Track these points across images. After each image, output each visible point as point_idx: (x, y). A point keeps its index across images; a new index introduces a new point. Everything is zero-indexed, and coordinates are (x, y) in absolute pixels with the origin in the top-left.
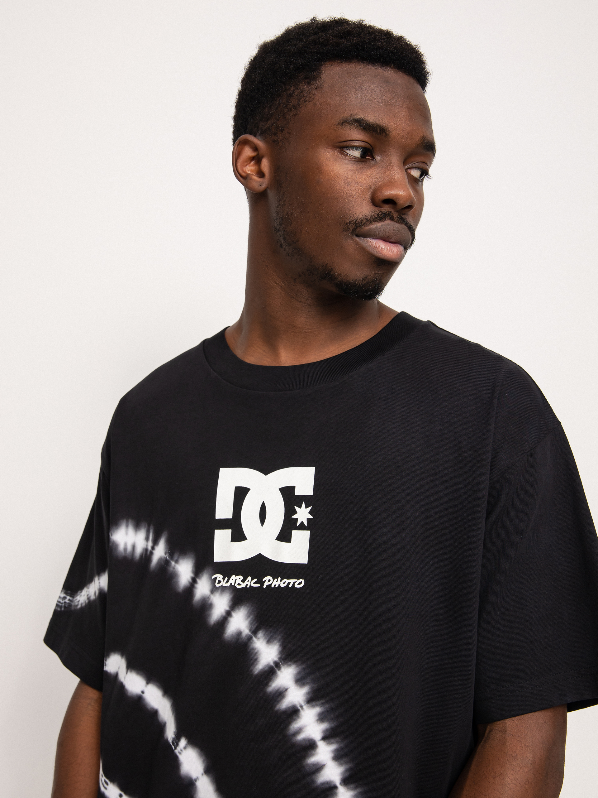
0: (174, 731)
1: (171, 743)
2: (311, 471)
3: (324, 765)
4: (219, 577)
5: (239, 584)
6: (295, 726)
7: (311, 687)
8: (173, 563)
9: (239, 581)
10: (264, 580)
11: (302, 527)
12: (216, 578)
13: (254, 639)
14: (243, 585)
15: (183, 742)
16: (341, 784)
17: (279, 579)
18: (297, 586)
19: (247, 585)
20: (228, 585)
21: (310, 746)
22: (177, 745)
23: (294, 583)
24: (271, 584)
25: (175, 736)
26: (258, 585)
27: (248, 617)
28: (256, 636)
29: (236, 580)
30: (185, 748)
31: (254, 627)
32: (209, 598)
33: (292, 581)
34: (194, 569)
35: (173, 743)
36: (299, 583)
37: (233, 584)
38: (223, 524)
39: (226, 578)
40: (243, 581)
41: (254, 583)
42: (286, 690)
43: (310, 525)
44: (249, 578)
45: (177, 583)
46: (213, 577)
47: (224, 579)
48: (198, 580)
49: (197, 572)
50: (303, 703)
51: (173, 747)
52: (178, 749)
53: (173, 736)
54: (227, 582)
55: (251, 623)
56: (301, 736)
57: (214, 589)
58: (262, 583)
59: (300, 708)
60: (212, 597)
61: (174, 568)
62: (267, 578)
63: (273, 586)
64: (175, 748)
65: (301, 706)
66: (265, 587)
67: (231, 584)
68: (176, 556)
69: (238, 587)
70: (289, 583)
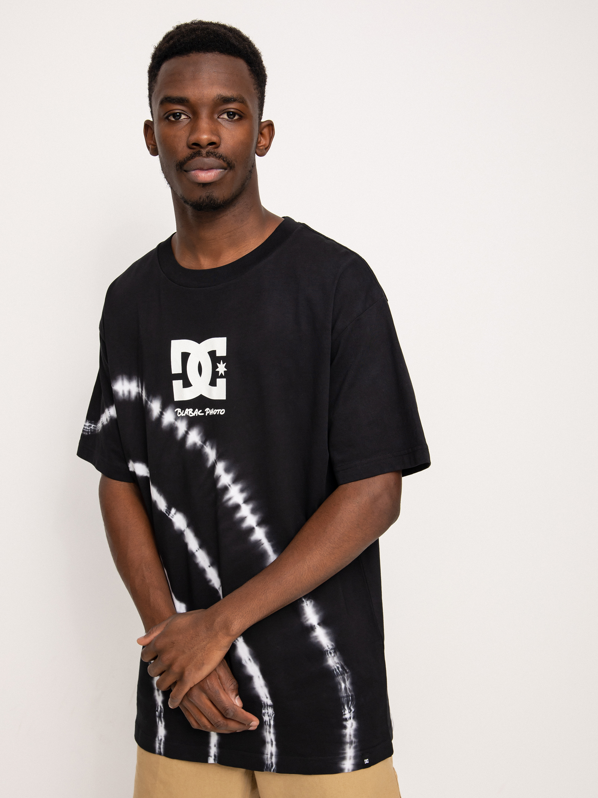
0: (166, 505)
1: (165, 513)
2: (224, 340)
3: (246, 517)
4: (179, 410)
5: (191, 414)
6: (227, 497)
7: (235, 474)
8: (150, 403)
9: (190, 412)
10: (205, 411)
11: (222, 377)
12: (177, 411)
13: (204, 447)
14: (194, 415)
15: (173, 511)
16: (256, 526)
17: (213, 409)
18: (221, 414)
19: (196, 414)
20: (184, 415)
21: (237, 507)
22: (170, 513)
23: (220, 411)
24: (209, 413)
25: (167, 508)
26: (202, 414)
27: (198, 434)
28: (205, 445)
29: (188, 412)
30: (175, 514)
32: (174, 423)
33: (219, 410)
34: (161, 406)
35: (166, 512)
36: (222, 412)
37: (187, 414)
38: (177, 377)
39: (183, 411)
41: (200, 413)
42: (220, 476)
43: (226, 375)
44: (197, 410)
45: (151, 415)
46: (175, 411)
47: (182, 411)
48: (164, 413)
49: (164, 408)
50: (230, 484)
51: (167, 514)
52: (171, 515)
53: (166, 508)
54: (184, 413)
55: (202, 437)
56: (231, 503)
57: (177, 418)
58: (205, 413)
59: (229, 486)
60: (176, 423)
61: (150, 406)
62: (207, 409)
63: (210, 414)
64: (169, 515)
65: (229, 485)
66: (206, 415)
67: (186, 414)
68: (150, 398)
69: (191, 416)
70: (217, 412)
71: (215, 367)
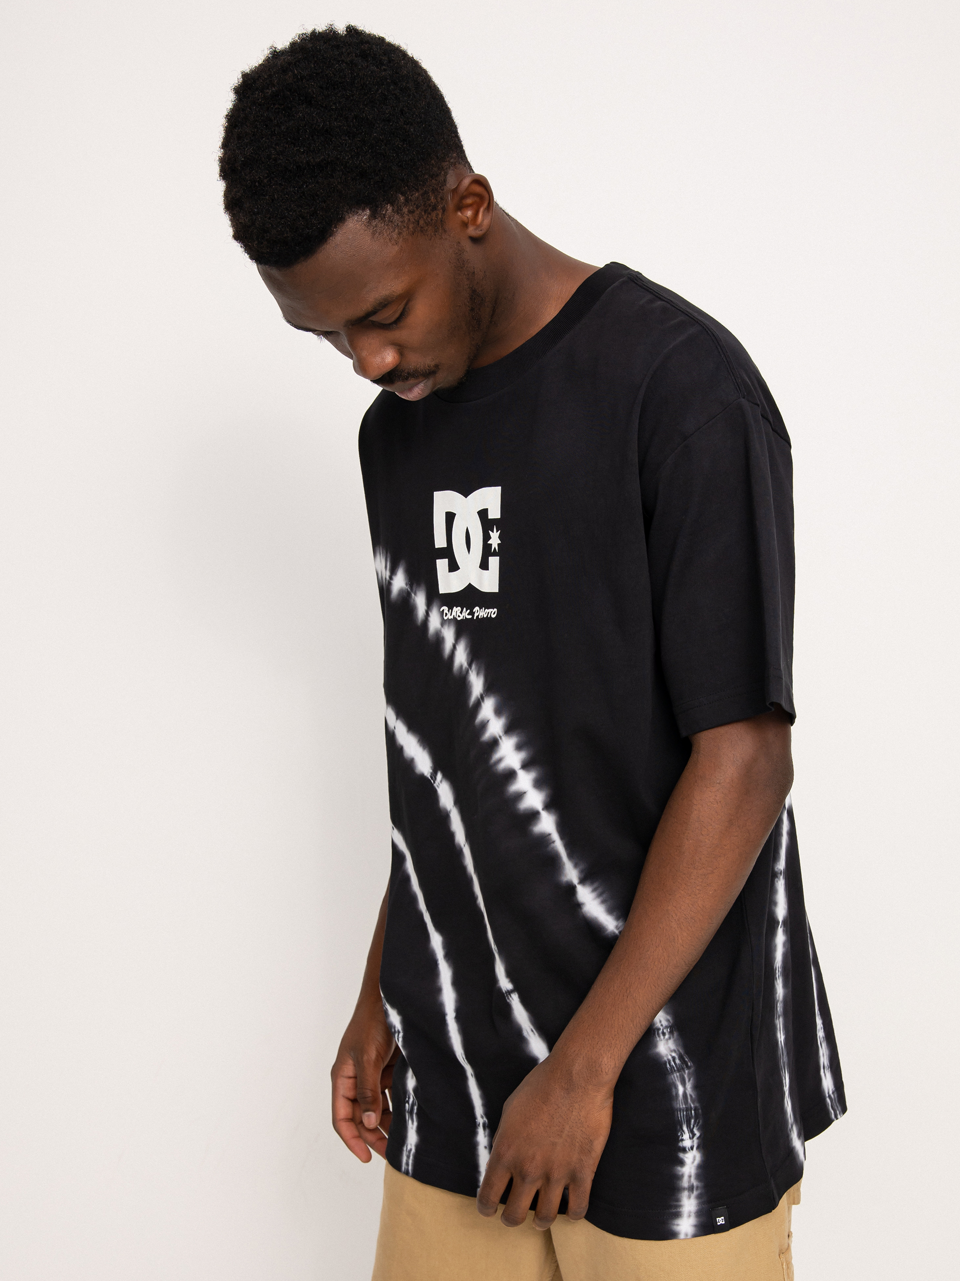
0: (431, 766)
1: (430, 778)
2: (498, 490)
3: (525, 793)
4: (445, 608)
6: (496, 756)
7: (507, 718)
8: (413, 595)
9: (459, 613)
10: (474, 611)
11: (494, 554)
12: (443, 610)
13: (470, 672)
14: (461, 617)
15: (439, 776)
16: (543, 809)
17: (483, 608)
18: (493, 616)
19: (464, 617)
20: (452, 617)
21: (511, 775)
22: (436, 779)
23: (491, 612)
24: (478, 615)
25: (433, 770)
26: (470, 617)
27: (466, 649)
28: (471, 669)
29: (456, 612)
30: (441, 782)
31: (470, 660)
32: (440, 631)
33: (490, 610)
34: (427, 601)
35: (431, 777)
36: (493, 613)
38: (441, 553)
39: (450, 610)
40: (461, 613)
41: (468, 614)
42: (488, 721)
43: (501, 552)
44: (465, 609)
45: (416, 615)
46: (441, 610)
47: (449, 611)
48: (430, 613)
49: (429, 604)
50: (501, 734)
51: (432, 781)
52: (437, 782)
53: (431, 771)
54: (451, 615)
55: (468, 655)
56: (502, 766)
57: (443, 622)
58: (473, 614)
59: (499, 739)
60: (443, 630)
61: (414, 601)
62: (477, 608)
63: (480, 617)
64: (434, 782)
65: (500, 737)
66: (475, 618)
67: (454, 616)
68: (414, 588)
69: (459, 619)
70: (488, 613)
71: (486, 537)
